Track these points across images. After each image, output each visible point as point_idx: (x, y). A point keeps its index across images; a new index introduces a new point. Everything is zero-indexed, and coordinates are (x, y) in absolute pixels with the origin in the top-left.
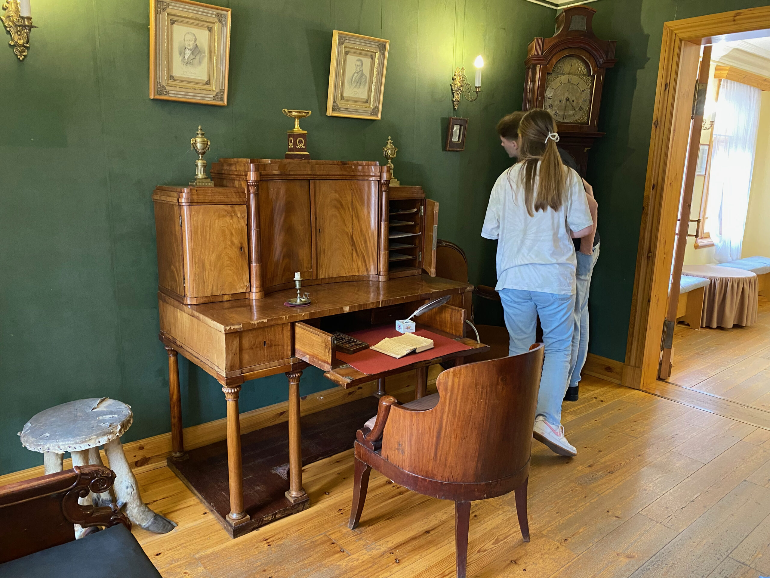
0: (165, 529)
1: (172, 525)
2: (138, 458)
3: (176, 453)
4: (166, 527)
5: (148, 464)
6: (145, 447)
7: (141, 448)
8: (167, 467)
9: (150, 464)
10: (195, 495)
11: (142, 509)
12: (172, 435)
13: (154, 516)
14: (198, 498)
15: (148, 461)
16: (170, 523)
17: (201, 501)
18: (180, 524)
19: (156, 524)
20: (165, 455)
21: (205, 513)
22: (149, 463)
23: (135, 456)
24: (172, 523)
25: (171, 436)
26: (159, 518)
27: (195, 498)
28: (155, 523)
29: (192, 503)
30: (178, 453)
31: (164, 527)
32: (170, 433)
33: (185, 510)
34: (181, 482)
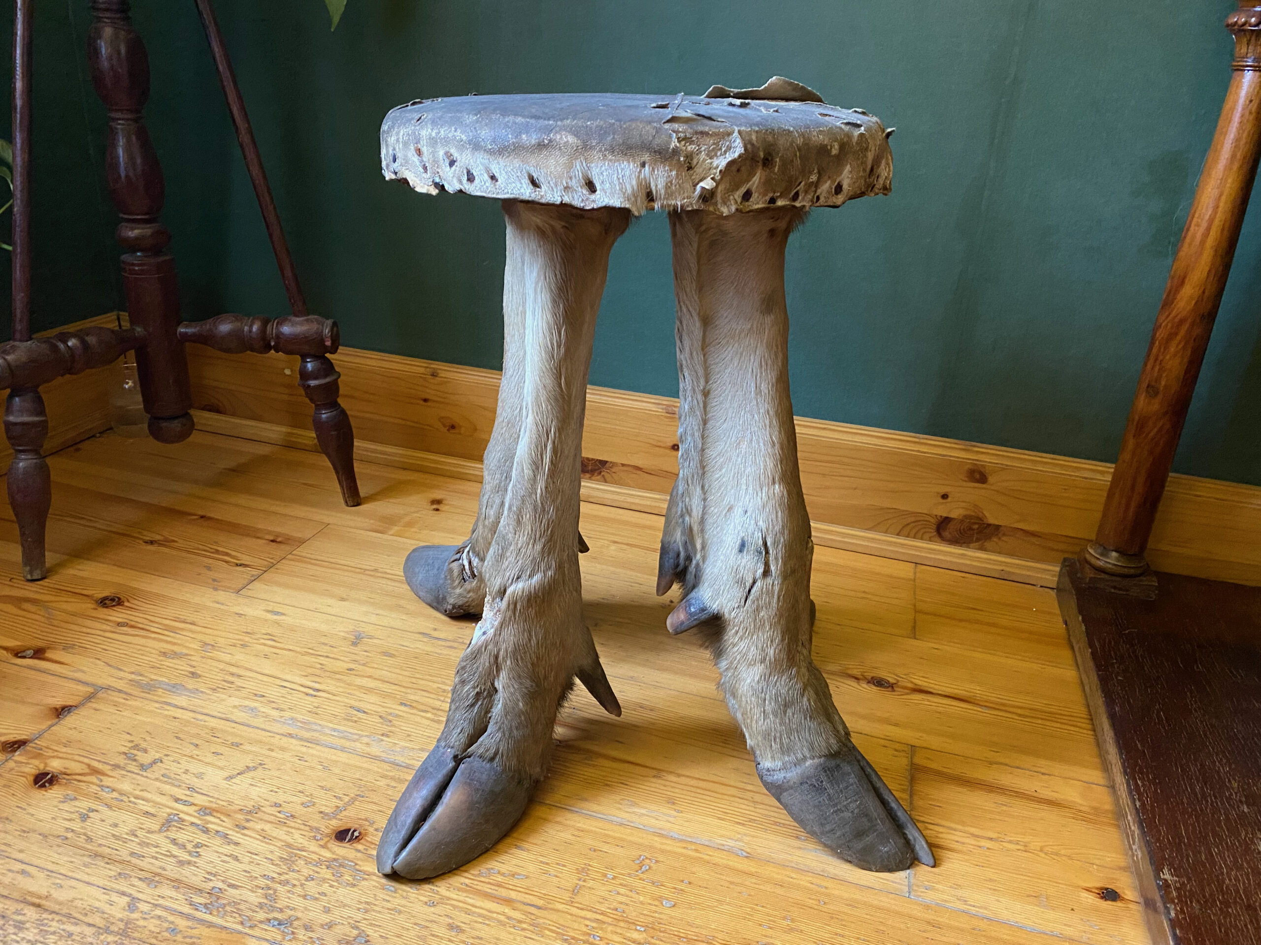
0: (859, 845)
1: (908, 845)
2: (956, 512)
3: (1105, 553)
4: (869, 839)
5: (982, 549)
6: (991, 479)
7: (978, 475)
8: (1053, 593)
9: (994, 551)
10: (1106, 767)
11: (783, 685)
12: (1115, 475)
13: (832, 755)
14: (1112, 787)
15: (988, 537)
16: (899, 827)
17: (1119, 815)
18: (952, 864)
19: (825, 797)
20: (1062, 546)
21: (1109, 895)
22: (988, 544)
23: (945, 496)
24: (912, 833)
25: (1109, 478)
26: (852, 779)
27: (1096, 776)
28: (819, 789)
29: (1071, 793)
30: (1114, 554)
31: (859, 834)
32: (1110, 468)
33: (1019, 808)
34: (1070, 674)
